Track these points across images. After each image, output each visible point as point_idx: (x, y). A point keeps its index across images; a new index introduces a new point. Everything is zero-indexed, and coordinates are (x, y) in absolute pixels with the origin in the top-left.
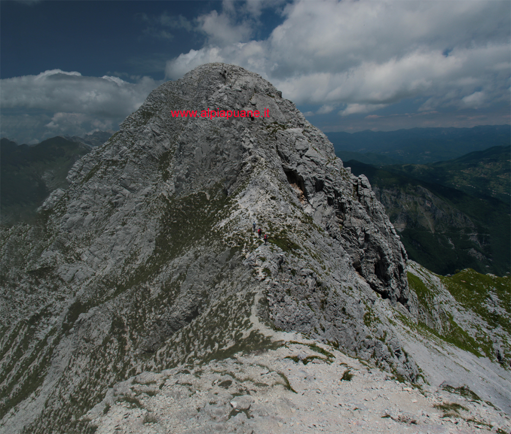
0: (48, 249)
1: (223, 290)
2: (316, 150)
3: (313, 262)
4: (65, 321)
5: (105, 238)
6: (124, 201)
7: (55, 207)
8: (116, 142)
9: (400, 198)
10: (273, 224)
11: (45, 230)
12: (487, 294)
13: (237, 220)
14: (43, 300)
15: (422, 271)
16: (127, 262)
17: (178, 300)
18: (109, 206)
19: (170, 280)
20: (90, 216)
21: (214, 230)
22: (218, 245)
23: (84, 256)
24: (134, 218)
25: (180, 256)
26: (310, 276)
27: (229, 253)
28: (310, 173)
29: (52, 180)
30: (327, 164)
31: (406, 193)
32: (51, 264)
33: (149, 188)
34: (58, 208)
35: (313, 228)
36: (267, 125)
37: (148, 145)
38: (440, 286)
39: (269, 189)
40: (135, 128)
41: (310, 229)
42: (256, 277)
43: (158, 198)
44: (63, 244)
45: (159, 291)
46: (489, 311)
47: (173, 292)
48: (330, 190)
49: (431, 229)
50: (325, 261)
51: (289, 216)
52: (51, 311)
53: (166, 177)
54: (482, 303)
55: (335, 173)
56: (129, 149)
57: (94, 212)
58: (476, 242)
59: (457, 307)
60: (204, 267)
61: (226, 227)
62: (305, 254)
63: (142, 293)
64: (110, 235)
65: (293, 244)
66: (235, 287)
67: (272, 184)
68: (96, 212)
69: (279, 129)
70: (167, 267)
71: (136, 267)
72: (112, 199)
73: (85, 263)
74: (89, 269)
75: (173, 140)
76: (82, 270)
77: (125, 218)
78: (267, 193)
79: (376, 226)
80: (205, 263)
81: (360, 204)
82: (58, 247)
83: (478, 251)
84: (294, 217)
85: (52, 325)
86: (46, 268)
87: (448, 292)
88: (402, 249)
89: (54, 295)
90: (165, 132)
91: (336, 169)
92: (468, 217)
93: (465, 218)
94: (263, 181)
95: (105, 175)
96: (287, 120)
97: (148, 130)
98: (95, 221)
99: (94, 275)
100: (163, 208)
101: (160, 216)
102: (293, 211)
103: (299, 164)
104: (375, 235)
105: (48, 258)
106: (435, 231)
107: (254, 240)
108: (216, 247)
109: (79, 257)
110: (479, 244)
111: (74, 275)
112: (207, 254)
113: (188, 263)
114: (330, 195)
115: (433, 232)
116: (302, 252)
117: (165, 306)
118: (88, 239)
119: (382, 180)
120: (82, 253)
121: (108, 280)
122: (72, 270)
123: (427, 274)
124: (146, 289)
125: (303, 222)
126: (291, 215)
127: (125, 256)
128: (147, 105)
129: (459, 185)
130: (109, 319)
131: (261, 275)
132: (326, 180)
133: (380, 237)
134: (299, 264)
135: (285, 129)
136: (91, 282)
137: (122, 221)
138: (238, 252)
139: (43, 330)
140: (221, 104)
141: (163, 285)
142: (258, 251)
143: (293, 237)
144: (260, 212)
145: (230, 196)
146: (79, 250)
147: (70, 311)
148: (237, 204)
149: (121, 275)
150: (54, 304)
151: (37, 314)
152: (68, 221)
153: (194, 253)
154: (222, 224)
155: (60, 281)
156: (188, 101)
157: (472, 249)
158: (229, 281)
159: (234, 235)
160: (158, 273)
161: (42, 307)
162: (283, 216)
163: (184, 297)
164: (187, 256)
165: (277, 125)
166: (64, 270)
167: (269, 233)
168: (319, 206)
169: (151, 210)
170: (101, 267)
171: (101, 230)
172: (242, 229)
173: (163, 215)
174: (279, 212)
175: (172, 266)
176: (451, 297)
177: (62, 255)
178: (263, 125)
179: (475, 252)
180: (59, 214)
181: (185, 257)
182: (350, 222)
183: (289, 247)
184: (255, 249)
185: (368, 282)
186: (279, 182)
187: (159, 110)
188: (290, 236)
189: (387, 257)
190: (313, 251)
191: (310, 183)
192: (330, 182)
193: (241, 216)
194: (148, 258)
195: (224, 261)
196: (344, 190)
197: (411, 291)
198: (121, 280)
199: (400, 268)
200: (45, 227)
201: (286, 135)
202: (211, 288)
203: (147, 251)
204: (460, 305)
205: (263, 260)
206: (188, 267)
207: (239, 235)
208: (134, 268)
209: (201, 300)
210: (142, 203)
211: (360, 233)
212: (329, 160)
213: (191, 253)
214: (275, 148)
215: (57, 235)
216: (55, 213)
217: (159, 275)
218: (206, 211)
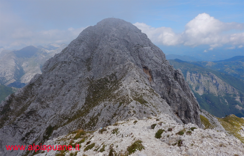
0: (34, 102)
1: (117, 119)
2: (157, 57)
3: (153, 109)
4: (44, 134)
5: (60, 97)
6: (69, 80)
7: (36, 82)
8: (66, 53)
9: (201, 78)
10: (137, 93)
11: (31, 93)
12: (241, 128)
13: (122, 91)
14: (31, 126)
15: (209, 115)
16: (73, 108)
17: (97, 124)
18: (62, 82)
19: (94, 116)
20: (53, 87)
21: (112, 95)
22: (114, 101)
23: (51, 105)
24: (74, 88)
25: (98, 105)
26: (152, 114)
27: (119, 104)
28: (154, 68)
29: (27, 67)
30: (162, 64)
31: (204, 76)
32: (35, 109)
33: (81, 74)
34: (37, 83)
35: (154, 94)
36: (135, 45)
37: (81, 54)
38: (217, 123)
39: (135, 77)
40: (75, 47)
41: (153, 95)
42: (130, 114)
43: (85, 79)
44: (41, 100)
45: (89, 120)
46: (242, 136)
47: (95, 121)
48: (164, 76)
49: (216, 94)
50: (159, 109)
51: (144, 89)
52: (35, 131)
53: (89, 69)
54: (239, 132)
55: (166, 68)
56: (72, 56)
57: (55, 85)
58: (239, 101)
59: (226, 133)
60: (108, 110)
61: (117, 93)
62: (150, 105)
63: (82, 121)
64: (62, 96)
65: (145, 101)
66: (121, 118)
67: (137, 75)
68: (56, 85)
69: (140, 47)
70: (92, 110)
71: (77, 110)
72: (63, 79)
73: (51, 109)
74: (53, 111)
75: (92, 53)
76: (49, 112)
77: (70, 88)
78: (134, 79)
79: (185, 93)
80: (109, 108)
81: (178, 82)
82: (38, 101)
83: (240, 106)
84: (146, 90)
85: (35, 137)
86: (33, 111)
87: (222, 126)
88: (197, 104)
89: (37, 123)
90: (89, 49)
91: (166, 65)
92: (235, 89)
93: (233, 89)
94: (133, 74)
95: (61, 68)
96: (144, 43)
97: (81, 48)
98: (55, 89)
99: (55, 114)
100: (88, 84)
101: (87, 88)
102: (146, 87)
103: (149, 63)
104: (184, 97)
105: (33, 106)
106: (218, 95)
107: (129, 99)
108: (114, 102)
109: (48, 106)
110: (241, 103)
111: (46, 114)
112: (109, 105)
113: (102, 109)
114: (164, 78)
115: (217, 96)
116: (149, 105)
117: (92, 126)
118: (52, 98)
119: (191, 69)
120: (50, 104)
121: (64, 116)
122: (45, 112)
123: (211, 117)
124: (83, 120)
125: (150, 92)
126: (145, 89)
127: (70, 106)
128: (81, 37)
129: (230, 72)
130: (67, 132)
131: (132, 113)
132: (162, 71)
133: (187, 98)
134: (147, 109)
135: (143, 47)
136: (54, 117)
137: (68, 89)
138: (123, 104)
139: (31, 139)
140: (114, 37)
141: (90, 118)
142: (131, 104)
143: (145, 98)
144: (132, 87)
145: (118, 80)
146: (48, 103)
147: (46, 130)
148: (122, 83)
149: (70, 114)
150: (36, 128)
151: (29, 132)
152: (43, 89)
153: (104, 104)
154: (116, 92)
155: (39, 117)
156: (99, 35)
157: (237, 105)
158: (119, 116)
159: (121, 97)
160: (88, 113)
161: (31, 129)
162: (141, 89)
163: (100, 122)
164: (101, 105)
165: (139, 45)
166: (41, 112)
167: (135, 97)
168: (158, 83)
169: (82, 85)
170: (58, 111)
171: (58, 93)
172: (124, 95)
173: (89, 87)
174: (140, 87)
175: (95, 110)
176: (223, 128)
177: (40, 105)
178: (132, 45)
179: (239, 106)
180: (37, 86)
181: (100, 106)
182: (173, 91)
183: (143, 102)
184: (130, 103)
185: (182, 120)
186: (140, 74)
187: (86, 39)
188: (144, 98)
189: (190, 108)
190: (154, 104)
191: (154, 72)
192: (163, 72)
193: (123, 89)
194: (82, 106)
195: (117, 108)
196: (170, 76)
197: (202, 125)
198: (70, 116)
199: (196, 113)
200: (31, 91)
201: (143, 50)
202: (112, 119)
203: (81, 103)
204: (227, 132)
205: (133, 107)
206: (101, 110)
207: (123, 97)
208: (76, 111)
209: (107, 124)
210: (78, 81)
211: (178, 96)
212: (163, 62)
213: (103, 104)
214: (138, 56)
215: (37, 95)
216: (36, 85)
217: (89, 114)
218: (108, 86)
